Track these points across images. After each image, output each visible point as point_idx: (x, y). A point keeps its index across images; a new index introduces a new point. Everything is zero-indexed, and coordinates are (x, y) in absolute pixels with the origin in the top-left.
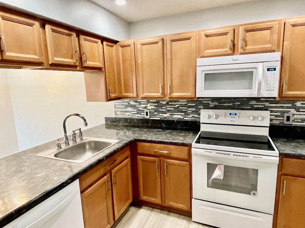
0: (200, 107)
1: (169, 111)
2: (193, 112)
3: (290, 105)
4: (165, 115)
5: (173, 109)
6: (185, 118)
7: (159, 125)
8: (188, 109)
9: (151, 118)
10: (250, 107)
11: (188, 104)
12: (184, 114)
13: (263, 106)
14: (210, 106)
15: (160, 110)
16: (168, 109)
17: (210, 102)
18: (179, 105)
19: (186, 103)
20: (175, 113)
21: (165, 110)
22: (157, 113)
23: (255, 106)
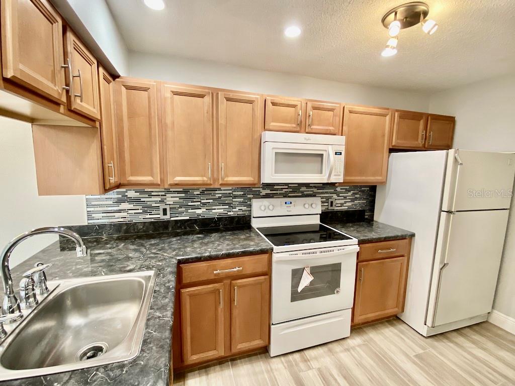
0: (249, 196)
1: (204, 204)
2: (241, 204)
3: (333, 191)
4: (198, 211)
5: (211, 201)
6: (229, 213)
7: (188, 229)
8: (234, 200)
9: (172, 219)
10: (300, 194)
11: (234, 193)
12: (227, 207)
13: (312, 193)
14: (261, 194)
15: (190, 204)
16: (203, 201)
17: (261, 189)
18: (220, 195)
19: (231, 192)
20: (214, 207)
21: (199, 203)
22: (183, 209)
23: (305, 193)
